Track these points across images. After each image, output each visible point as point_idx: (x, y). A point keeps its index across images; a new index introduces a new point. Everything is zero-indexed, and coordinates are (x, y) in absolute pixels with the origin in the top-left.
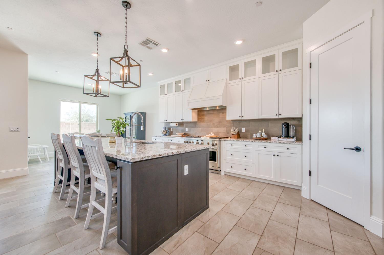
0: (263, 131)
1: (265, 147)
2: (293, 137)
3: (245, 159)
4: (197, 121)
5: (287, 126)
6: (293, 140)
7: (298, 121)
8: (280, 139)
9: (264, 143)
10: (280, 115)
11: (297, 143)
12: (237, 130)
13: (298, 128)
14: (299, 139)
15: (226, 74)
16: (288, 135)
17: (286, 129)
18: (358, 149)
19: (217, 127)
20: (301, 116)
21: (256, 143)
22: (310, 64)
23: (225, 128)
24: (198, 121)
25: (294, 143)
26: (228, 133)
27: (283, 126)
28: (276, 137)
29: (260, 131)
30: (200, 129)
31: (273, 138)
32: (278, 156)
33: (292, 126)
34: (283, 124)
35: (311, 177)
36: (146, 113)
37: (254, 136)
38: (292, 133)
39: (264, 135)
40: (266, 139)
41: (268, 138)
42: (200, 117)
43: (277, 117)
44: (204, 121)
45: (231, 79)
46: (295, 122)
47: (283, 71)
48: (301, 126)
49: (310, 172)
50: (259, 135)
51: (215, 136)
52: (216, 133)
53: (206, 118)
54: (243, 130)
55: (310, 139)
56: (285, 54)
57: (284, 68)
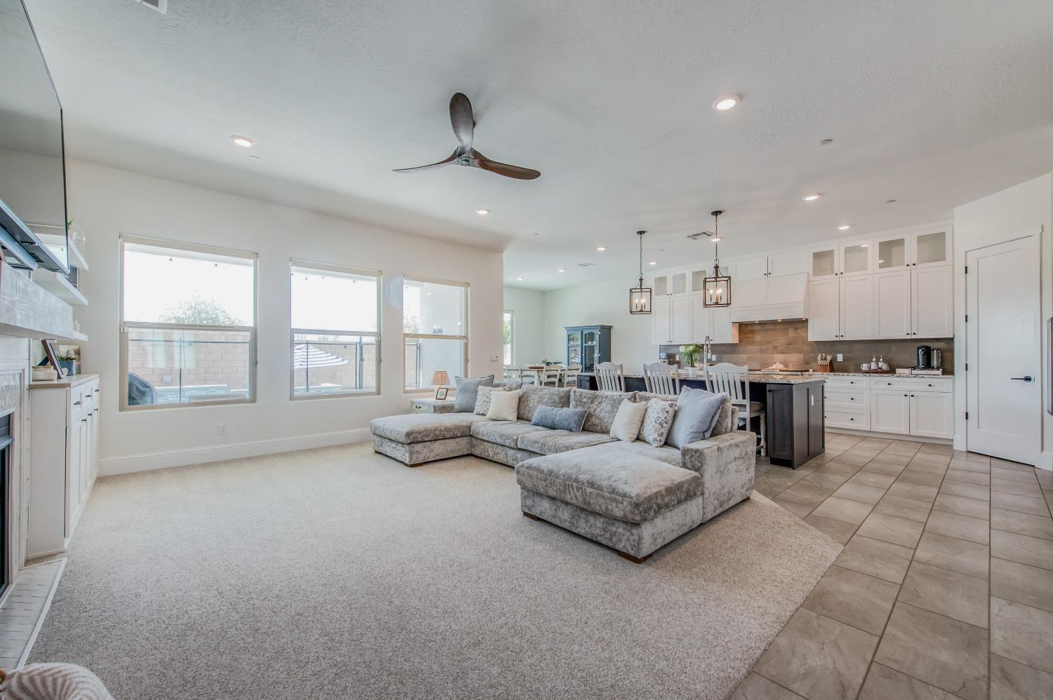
0: (881, 360)
1: (889, 384)
2: (938, 369)
3: (851, 403)
4: (738, 342)
5: (928, 352)
6: (940, 372)
7: (946, 343)
8: (914, 372)
9: (888, 378)
10: (914, 334)
11: (945, 376)
12: (829, 358)
13: (946, 355)
14: (948, 370)
15: (807, 264)
16: (928, 366)
17: (925, 356)
18: (1028, 379)
19: (784, 353)
20: (951, 336)
21: (872, 378)
22: (966, 268)
23: (801, 356)
24: (740, 342)
25: (941, 376)
26: (807, 363)
27: (920, 351)
28: (907, 368)
29: (874, 360)
30: (745, 356)
31: (899, 371)
32: (912, 396)
33: (935, 351)
34: (919, 348)
35: (969, 421)
36: (611, 327)
37: (865, 367)
38: (935, 363)
39: (885, 367)
40: (887, 372)
41: (891, 371)
42: (744, 336)
43: (909, 337)
44: (753, 343)
45: (816, 273)
46: (942, 345)
47: (919, 266)
48: (952, 351)
49: (967, 414)
50: (873, 366)
51: (784, 369)
52: (786, 364)
53: (758, 338)
54: (840, 358)
55: (967, 370)
56: (921, 239)
57: (921, 261)
